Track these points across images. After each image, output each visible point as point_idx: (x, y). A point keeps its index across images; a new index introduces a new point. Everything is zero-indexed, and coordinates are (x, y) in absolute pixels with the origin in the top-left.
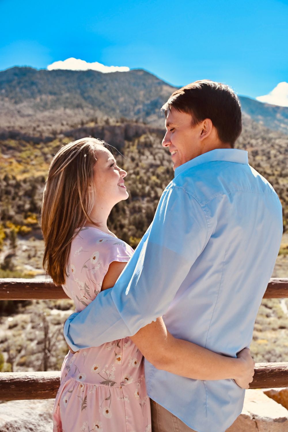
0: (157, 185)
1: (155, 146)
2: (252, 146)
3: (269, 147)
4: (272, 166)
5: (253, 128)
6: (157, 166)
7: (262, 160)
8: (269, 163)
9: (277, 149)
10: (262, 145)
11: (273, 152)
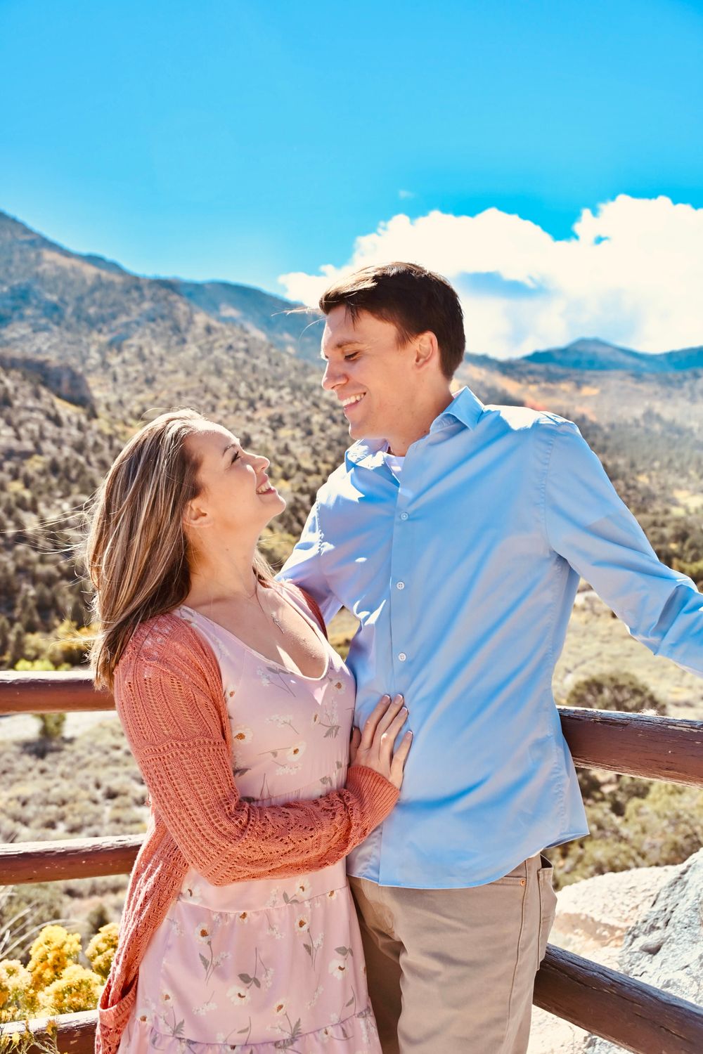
0: (21, 504)
1: (17, 403)
2: (268, 404)
3: (308, 408)
4: (315, 452)
5: (270, 361)
6: (27, 455)
7: (293, 438)
8: (309, 445)
9: (325, 412)
10: (291, 402)
11: (317, 418)
